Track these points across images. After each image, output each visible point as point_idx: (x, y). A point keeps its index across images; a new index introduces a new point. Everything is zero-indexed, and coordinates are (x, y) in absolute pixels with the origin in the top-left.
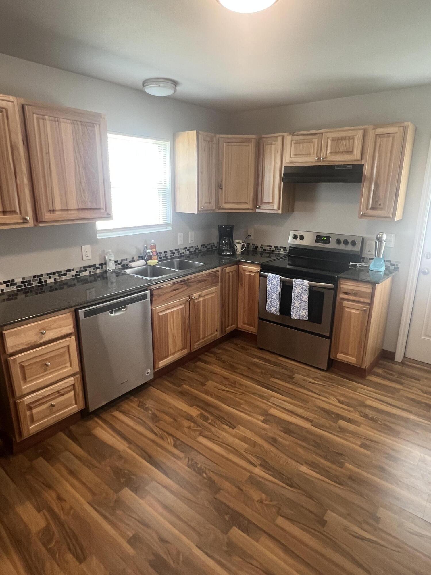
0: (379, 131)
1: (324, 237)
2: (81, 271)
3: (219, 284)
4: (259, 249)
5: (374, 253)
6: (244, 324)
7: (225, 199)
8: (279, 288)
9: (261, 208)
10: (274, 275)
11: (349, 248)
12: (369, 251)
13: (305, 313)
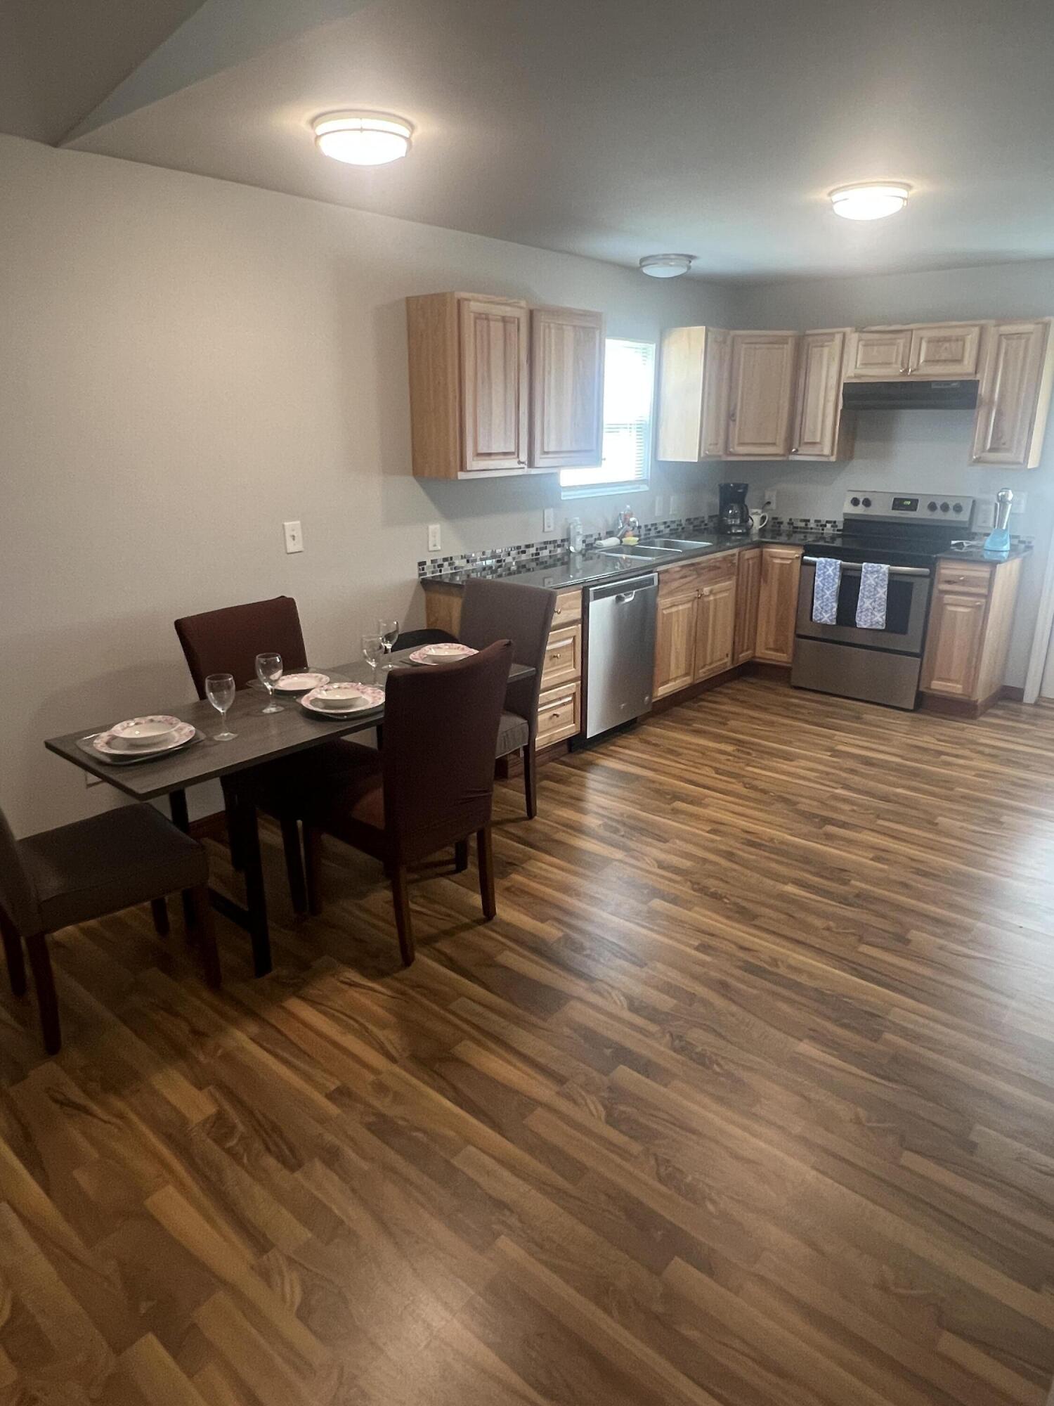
0: (1006, 329)
1: (908, 500)
2: (542, 549)
3: (735, 578)
4: (785, 527)
5: (991, 524)
6: (767, 649)
7: (739, 438)
8: (837, 580)
9: (799, 453)
10: (829, 560)
11: (951, 516)
12: (985, 521)
13: (881, 617)
